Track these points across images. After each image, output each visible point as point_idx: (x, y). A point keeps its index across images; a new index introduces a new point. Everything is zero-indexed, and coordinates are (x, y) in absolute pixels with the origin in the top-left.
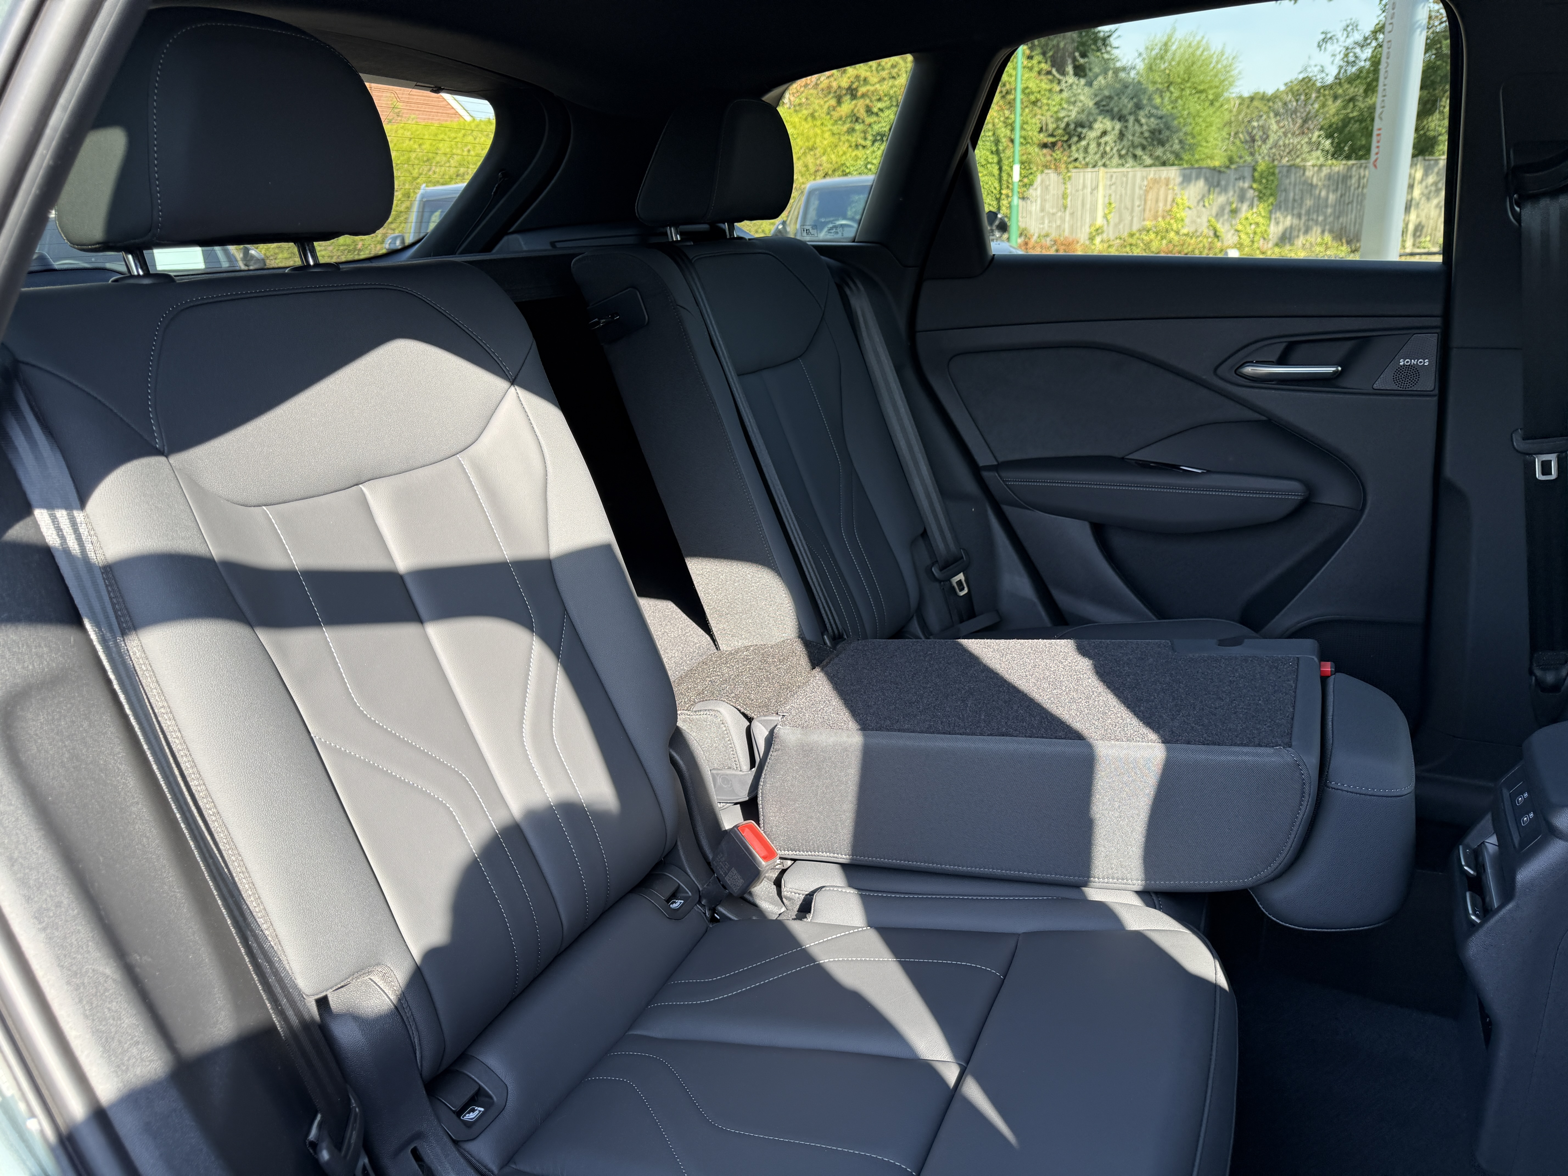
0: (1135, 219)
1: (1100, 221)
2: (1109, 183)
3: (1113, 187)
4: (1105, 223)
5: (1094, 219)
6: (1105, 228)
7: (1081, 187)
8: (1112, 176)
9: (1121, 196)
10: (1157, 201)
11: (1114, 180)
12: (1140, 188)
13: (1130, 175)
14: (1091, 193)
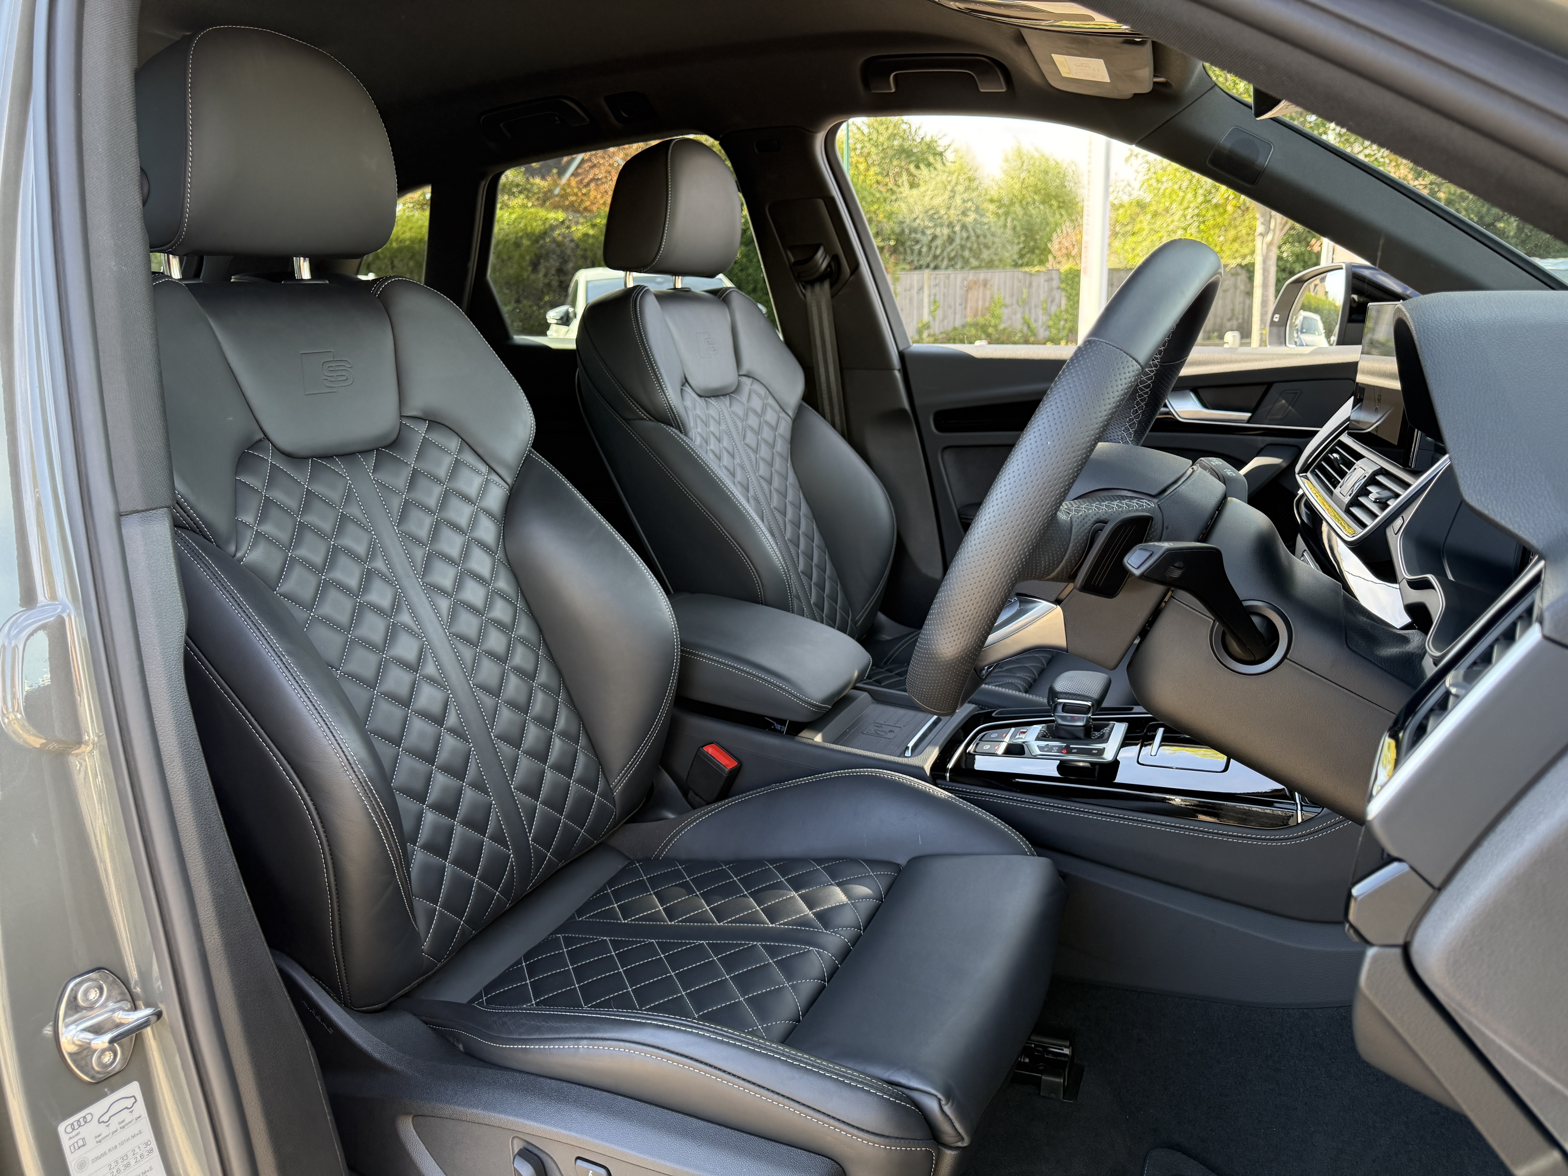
0: (958, 317)
1: (926, 318)
2: (933, 283)
3: (937, 288)
4: (931, 319)
5: (920, 315)
6: (932, 324)
7: (908, 287)
8: (936, 278)
9: (944, 295)
10: (977, 301)
11: (937, 281)
12: (961, 288)
13: (952, 276)
14: (918, 293)
